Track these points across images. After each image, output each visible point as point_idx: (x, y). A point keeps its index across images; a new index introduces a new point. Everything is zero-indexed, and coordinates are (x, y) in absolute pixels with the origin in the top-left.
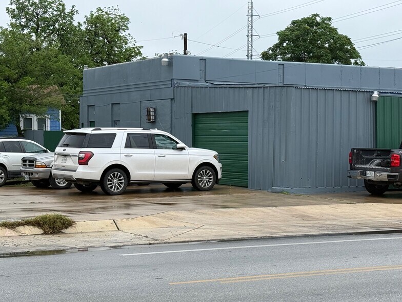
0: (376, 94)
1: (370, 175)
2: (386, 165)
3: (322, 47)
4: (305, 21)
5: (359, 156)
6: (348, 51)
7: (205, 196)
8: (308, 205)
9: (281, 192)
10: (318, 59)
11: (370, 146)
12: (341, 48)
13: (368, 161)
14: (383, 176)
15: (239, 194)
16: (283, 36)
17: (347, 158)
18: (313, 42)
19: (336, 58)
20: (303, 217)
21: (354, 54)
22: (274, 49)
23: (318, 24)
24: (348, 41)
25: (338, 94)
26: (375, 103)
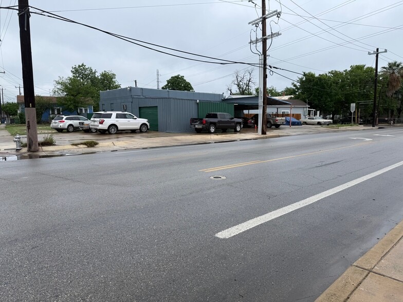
0: (198, 101)
1: (197, 126)
2: (202, 123)
3: (181, 86)
4: (175, 77)
5: (193, 121)
6: (189, 87)
7: (144, 134)
8: (177, 136)
9: (169, 132)
10: (180, 89)
11: (196, 117)
12: (187, 86)
13: (196, 122)
14: (200, 127)
15: (155, 133)
16: (168, 82)
17: (190, 121)
18: (178, 84)
19: (186, 89)
20: (176, 140)
21: (192, 89)
22: (166, 86)
23: (180, 78)
24: (189, 84)
25: (186, 101)
26: (198, 104)
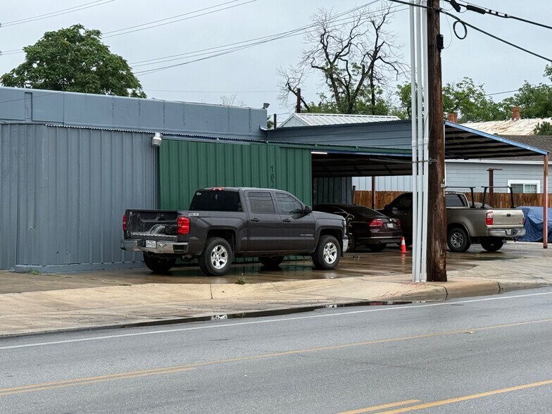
0: (158, 137)
1: (151, 245)
2: (172, 231)
3: (88, 71)
4: (63, 33)
5: (136, 220)
6: (122, 77)
8: (65, 289)
9: (29, 272)
10: (82, 86)
11: (149, 206)
12: (114, 73)
13: (148, 227)
14: (167, 247)
16: (32, 54)
17: (120, 222)
18: (74, 62)
19: (106, 86)
20: (58, 306)
21: (131, 82)
22: (20, 71)
23: (81, 39)
24: (123, 64)
25: (106, 136)
26: (157, 148)
